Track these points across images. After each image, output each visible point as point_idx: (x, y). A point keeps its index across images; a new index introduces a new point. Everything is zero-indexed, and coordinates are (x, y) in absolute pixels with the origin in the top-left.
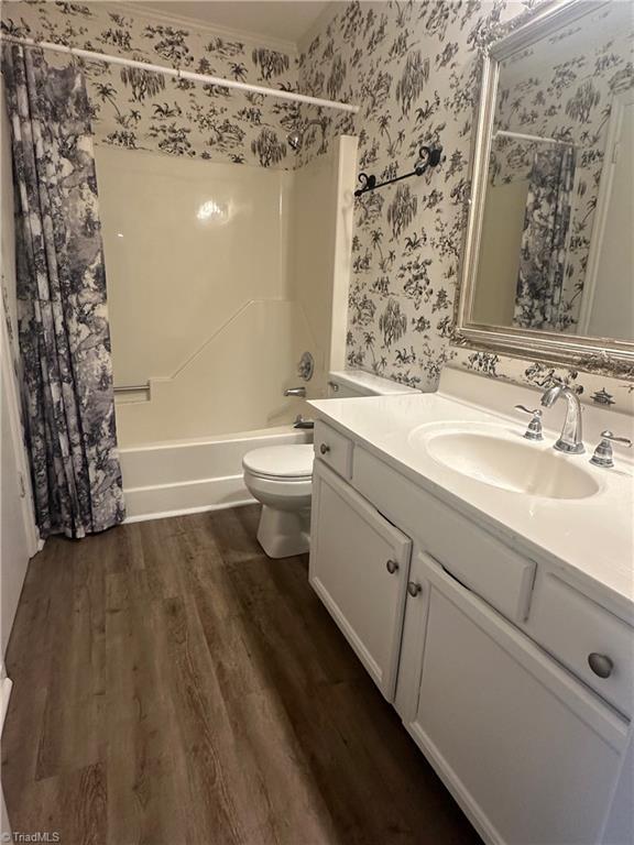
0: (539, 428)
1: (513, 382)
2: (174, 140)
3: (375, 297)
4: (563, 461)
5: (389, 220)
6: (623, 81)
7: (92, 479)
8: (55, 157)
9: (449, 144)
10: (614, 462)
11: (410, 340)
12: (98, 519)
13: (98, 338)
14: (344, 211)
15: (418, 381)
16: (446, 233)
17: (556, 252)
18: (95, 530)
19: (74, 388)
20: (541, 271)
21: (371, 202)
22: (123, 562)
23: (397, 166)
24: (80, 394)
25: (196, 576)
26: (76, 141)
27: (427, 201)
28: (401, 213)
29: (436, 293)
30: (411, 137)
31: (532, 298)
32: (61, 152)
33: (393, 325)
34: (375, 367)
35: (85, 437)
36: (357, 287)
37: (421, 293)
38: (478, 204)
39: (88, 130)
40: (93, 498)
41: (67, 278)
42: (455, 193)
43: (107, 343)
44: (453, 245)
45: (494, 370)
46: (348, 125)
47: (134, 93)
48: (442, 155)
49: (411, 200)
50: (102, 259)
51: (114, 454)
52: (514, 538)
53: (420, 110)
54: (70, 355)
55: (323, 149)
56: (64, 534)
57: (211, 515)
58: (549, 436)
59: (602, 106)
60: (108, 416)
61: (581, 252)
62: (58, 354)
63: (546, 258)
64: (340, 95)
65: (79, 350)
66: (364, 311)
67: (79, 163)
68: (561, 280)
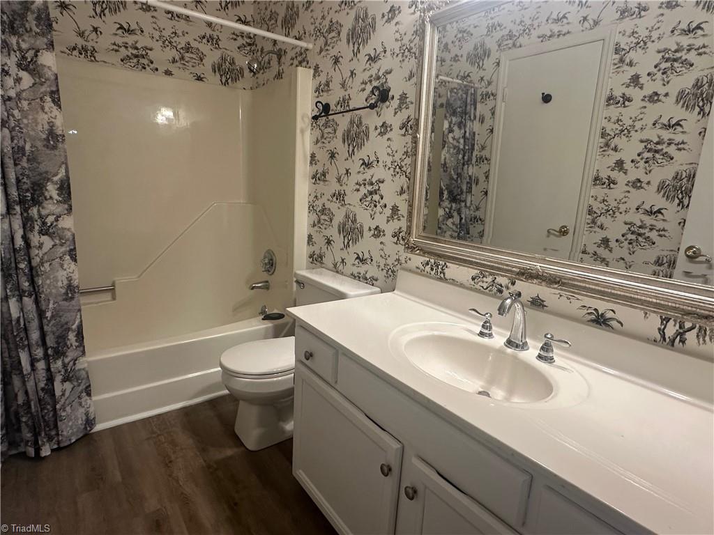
0: (490, 328)
1: (461, 286)
2: (136, 56)
3: (333, 206)
4: (515, 358)
5: (344, 142)
6: (506, 43)
7: (58, 393)
8: (14, 70)
9: (397, 86)
10: (555, 358)
11: (367, 244)
12: (65, 433)
13: (63, 249)
14: (302, 131)
15: (376, 280)
16: (397, 157)
17: (466, 166)
18: (62, 445)
19: (37, 302)
20: (456, 181)
21: (326, 125)
22: (97, 478)
23: (350, 98)
24: (44, 308)
25: (177, 481)
26: (36, 56)
27: (379, 130)
28: (355, 138)
29: (389, 207)
30: (362, 76)
31: (451, 202)
32: (19, 66)
33: (351, 231)
34: (335, 265)
35: (50, 352)
36: (316, 197)
37: (375, 206)
38: (425, 138)
39: (51, 46)
40: (58, 412)
41: (27, 190)
42: (404, 126)
43: (73, 255)
44: (404, 169)
45: (444, 274)
46: (302, 58)
47: (95, 10)
48: (391, 94)
49: (364, 128)
50: (67, 171)
51: (82, 363)
52: (513, 455)
53: (369, 55)
54: (31, 268)
55: (279, 76)
56: (25, 453)
57: (186, 411)
58: (499, 334)
59: (493, 59)
60: (74, 327)
61: (485, 167)
62: (17, 268)
63: (459, 171)
64: (294, 32)
65: (42, 263)
66: (323, 217)
67: (40, 77)
68: (471, 188)
